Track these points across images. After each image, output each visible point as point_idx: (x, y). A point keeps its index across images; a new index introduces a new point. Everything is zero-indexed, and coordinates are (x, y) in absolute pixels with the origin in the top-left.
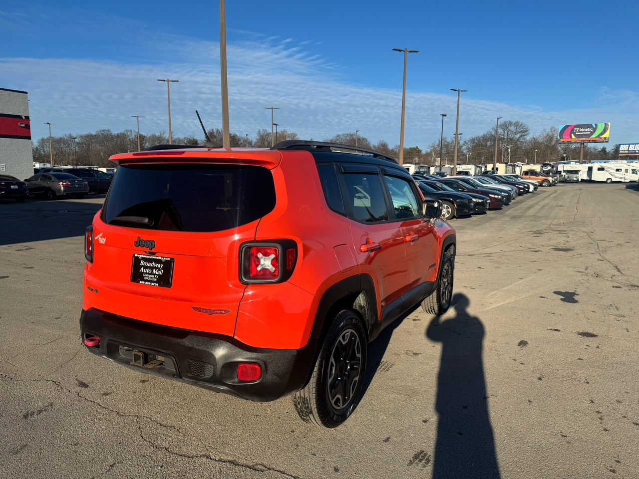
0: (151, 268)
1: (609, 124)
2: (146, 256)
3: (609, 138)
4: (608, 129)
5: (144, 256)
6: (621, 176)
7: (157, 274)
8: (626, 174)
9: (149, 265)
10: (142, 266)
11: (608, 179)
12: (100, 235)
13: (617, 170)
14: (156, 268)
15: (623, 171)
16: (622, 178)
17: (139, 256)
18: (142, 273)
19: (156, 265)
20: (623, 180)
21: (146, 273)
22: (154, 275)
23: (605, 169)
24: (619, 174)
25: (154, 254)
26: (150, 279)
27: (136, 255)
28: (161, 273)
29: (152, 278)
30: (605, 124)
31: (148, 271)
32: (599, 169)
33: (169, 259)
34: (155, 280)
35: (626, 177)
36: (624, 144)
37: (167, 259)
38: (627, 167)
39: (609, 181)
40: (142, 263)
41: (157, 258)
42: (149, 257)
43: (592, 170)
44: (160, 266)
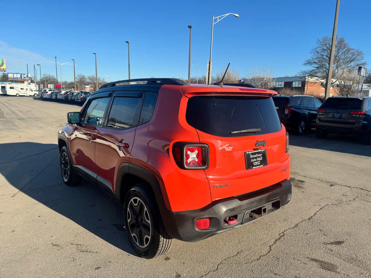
0: (256, 158)
1: (5, 60)
2: (253, 152)
3: (6, 69)
4: (4, 64)
5: (252, 152)
6: (24, 92)
7: (259, 160)
8: (27, 91)
9: (255, 156)
10: (252, 158)
11: (17, 94)
12: (226, 146)
13: (22, 89)
14: (258, 157)
15: (25, 89)
16: (25, 94)
17: (249, 153)
18: (252, 162)
19: (258, 155)
20: (26, 95)
21: (254, 162)
22: (258, 161)
23: (14, 88)
24: (22, 91)
25: (257, 149)
26: (257, 164)
27: (247, 153)
28: (261, 159)
29: (257, 163)
30: (2, 60)
31: (255, 160)
32: (11, 88)
33: (264, 150)
34: (259, 164)
35: (27, 93)
36: (10, 73)
37: (263, 150)
38: (27, 88)
39: (18, 95)
40: (251, 156)
41: (259, 151)
42: (255, 152)
43: (5, 88)
44: (260, 155)
